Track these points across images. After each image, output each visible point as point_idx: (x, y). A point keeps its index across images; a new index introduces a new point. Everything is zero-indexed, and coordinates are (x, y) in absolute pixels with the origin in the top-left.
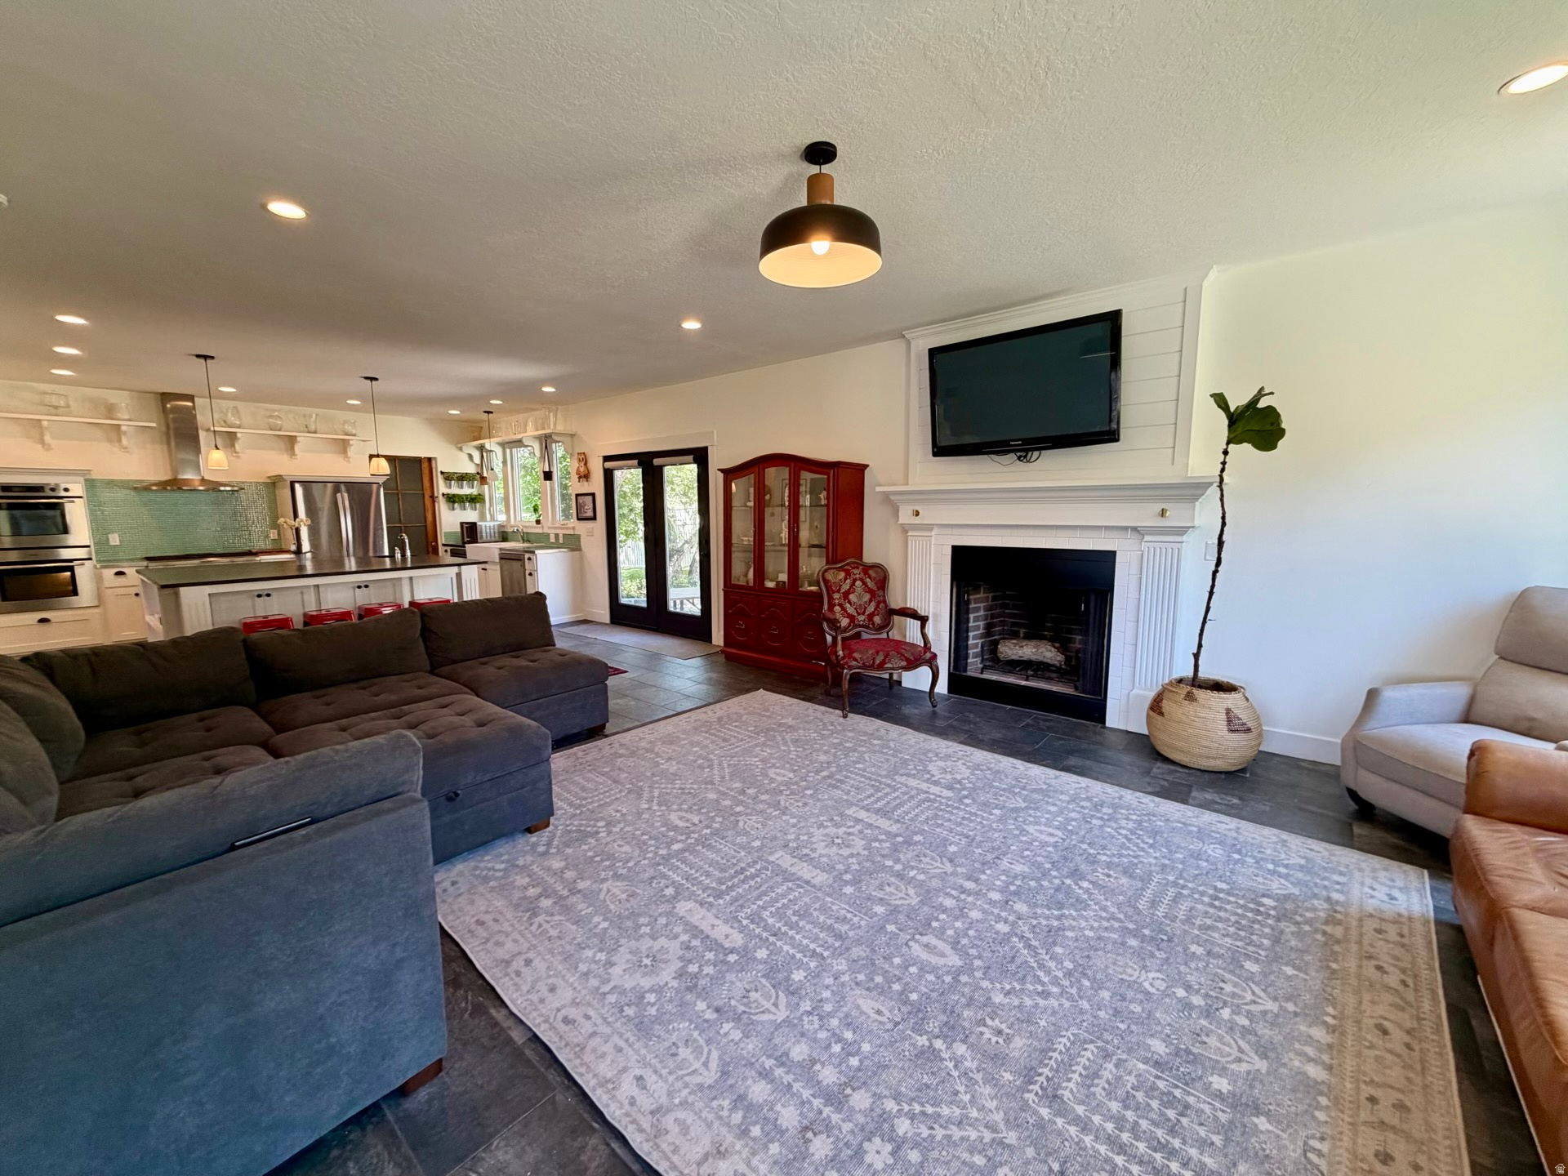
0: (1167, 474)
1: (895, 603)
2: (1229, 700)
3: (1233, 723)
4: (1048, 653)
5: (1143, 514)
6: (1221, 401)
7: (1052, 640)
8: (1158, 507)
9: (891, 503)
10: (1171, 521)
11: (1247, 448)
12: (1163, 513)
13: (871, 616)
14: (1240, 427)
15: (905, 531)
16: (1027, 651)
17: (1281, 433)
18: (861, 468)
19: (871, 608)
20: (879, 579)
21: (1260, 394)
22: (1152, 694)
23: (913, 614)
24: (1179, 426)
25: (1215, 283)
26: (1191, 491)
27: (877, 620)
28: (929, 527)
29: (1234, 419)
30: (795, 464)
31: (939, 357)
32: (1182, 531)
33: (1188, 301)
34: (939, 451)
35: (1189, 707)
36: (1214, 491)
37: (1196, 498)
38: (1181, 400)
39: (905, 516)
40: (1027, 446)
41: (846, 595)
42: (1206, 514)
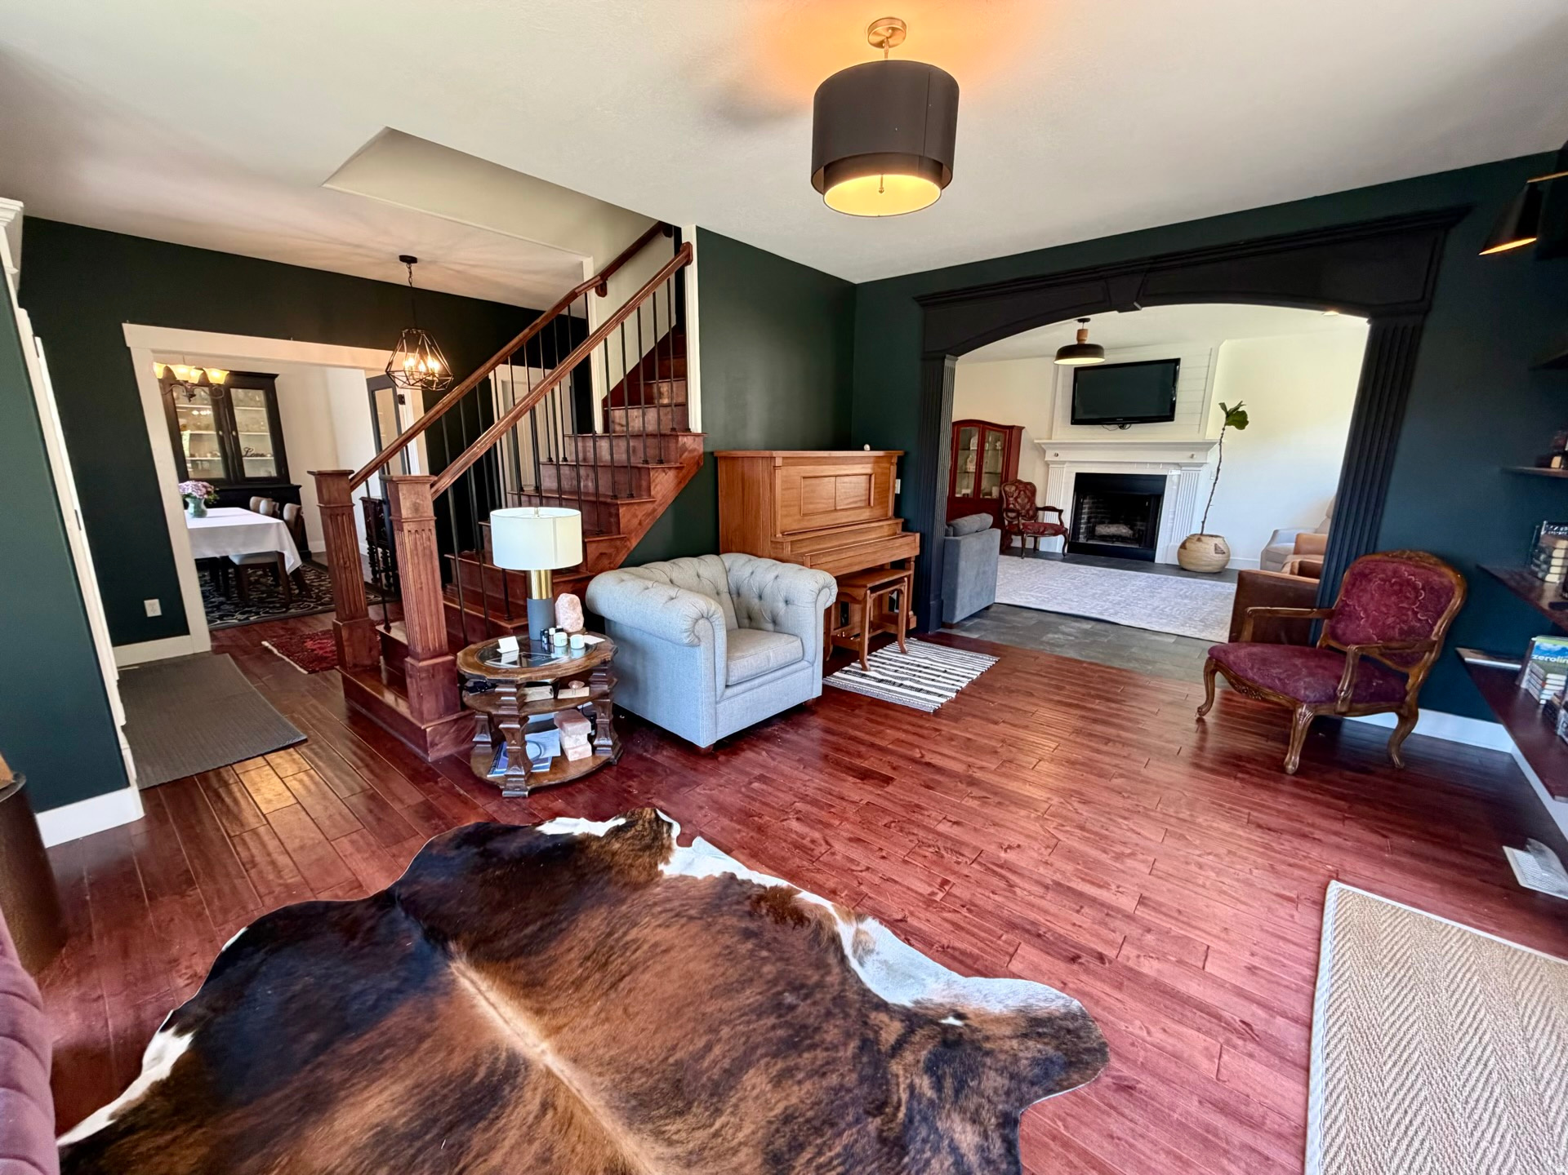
0: (1196, 438)
1: (1039, 503)
2: (1216, 541)
3: (1217, 549)
4: (1123, 530)
5: (1182, 457)
6: (1223, 406)
7: (1126, 523)
8: (1190, 453)
9: (1041, 450)
10: (1195, 461)
11: (1233, 427)
12: (1192, 456)
13: (1028, 511)
14: (1231, 418)
15: (1047, 464)
16: (1113, 529)
17: (1247, 423)
18: (1020, 429)
19: (1028, 507)
20: (1030, 490)
21: (1240, 405)
22: (1179, 544)
23: (1053, 509)
24: (1203, 413)
25: (1225, 347)
26: (1207, 446)
27: (1031, 513)
28: (1064, 462)
29: (1228, 414)
30: (983, 427)
31: (1080, 373)
32: (1201, 465)
33: (1213, 354)
34: (1075, 421)
35: (1199, 544)
36: (1217, 446)
37: (1208, 449)
38: (1205, 402)
39: (1049, 457)
40: (1123, 422)
41: (1016, 499)
42: (1212, 457)
